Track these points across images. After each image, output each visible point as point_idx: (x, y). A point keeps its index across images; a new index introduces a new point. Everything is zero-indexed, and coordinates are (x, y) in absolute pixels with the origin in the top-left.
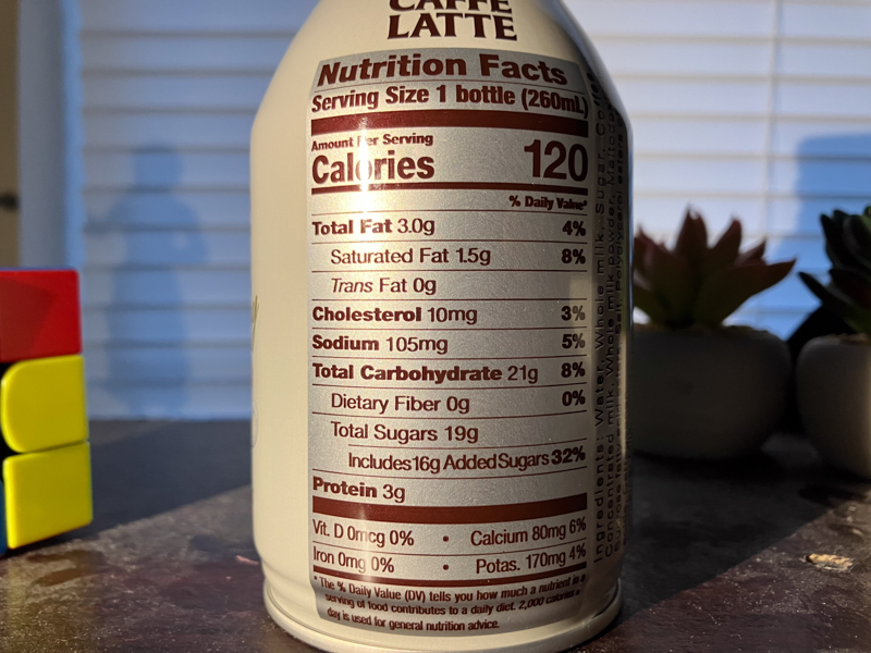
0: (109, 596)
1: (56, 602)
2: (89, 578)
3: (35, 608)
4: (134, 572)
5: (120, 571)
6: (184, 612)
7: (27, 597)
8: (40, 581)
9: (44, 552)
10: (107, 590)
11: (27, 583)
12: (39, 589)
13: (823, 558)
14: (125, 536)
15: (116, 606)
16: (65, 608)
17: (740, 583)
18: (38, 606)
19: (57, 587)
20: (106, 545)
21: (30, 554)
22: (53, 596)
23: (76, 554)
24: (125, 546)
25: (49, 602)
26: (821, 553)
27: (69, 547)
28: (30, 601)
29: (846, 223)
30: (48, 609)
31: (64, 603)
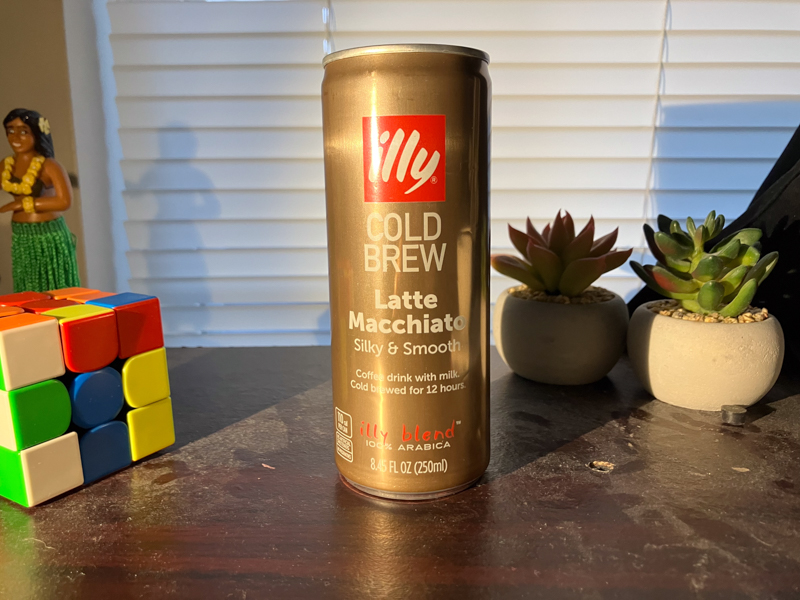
0: (195, 490)
1: (169, 494)
2: (182, 479)
3: (158, 499)
4: (206, 475)
5: (198, 475)
6: (238, 500)
7: (152, 491)
8: (155, 481)
9: (152, 462)
10: (193, 487)
11: (149, 482)
12: (157, 486)
13: (601, 463)
14: (195, 451)
15: (201, 496)
16: (174, 498)
17: (543, 481)
18: (161, 497)
19: (167, 485)
20: (186, 457)
21: (145, 463)
22: (167, 490)
23: (170, 463)
24: (196, 457)
25: (164, 494)
26: (600, 460)
27: (165, 458)
28: (154, 494)
30: (166, 498)
31: (173, 495)
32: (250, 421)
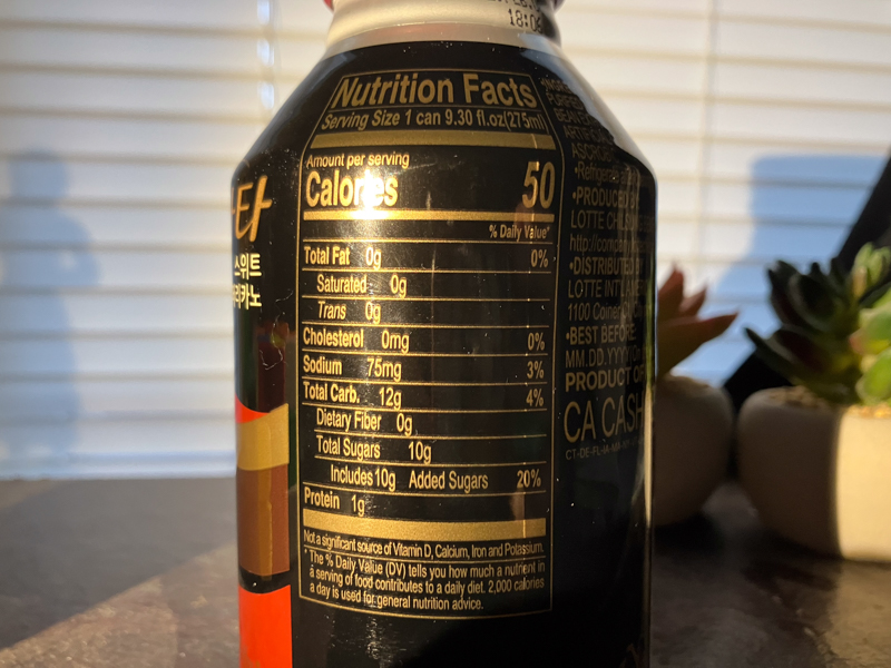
29: (793, 281)
32: (107, 611)
